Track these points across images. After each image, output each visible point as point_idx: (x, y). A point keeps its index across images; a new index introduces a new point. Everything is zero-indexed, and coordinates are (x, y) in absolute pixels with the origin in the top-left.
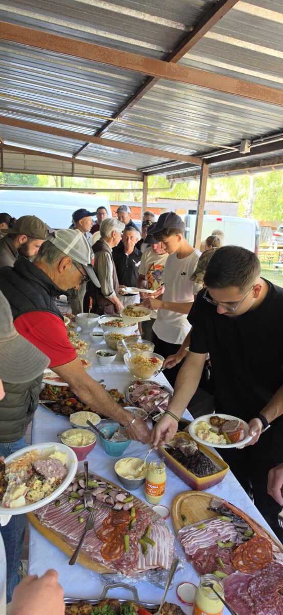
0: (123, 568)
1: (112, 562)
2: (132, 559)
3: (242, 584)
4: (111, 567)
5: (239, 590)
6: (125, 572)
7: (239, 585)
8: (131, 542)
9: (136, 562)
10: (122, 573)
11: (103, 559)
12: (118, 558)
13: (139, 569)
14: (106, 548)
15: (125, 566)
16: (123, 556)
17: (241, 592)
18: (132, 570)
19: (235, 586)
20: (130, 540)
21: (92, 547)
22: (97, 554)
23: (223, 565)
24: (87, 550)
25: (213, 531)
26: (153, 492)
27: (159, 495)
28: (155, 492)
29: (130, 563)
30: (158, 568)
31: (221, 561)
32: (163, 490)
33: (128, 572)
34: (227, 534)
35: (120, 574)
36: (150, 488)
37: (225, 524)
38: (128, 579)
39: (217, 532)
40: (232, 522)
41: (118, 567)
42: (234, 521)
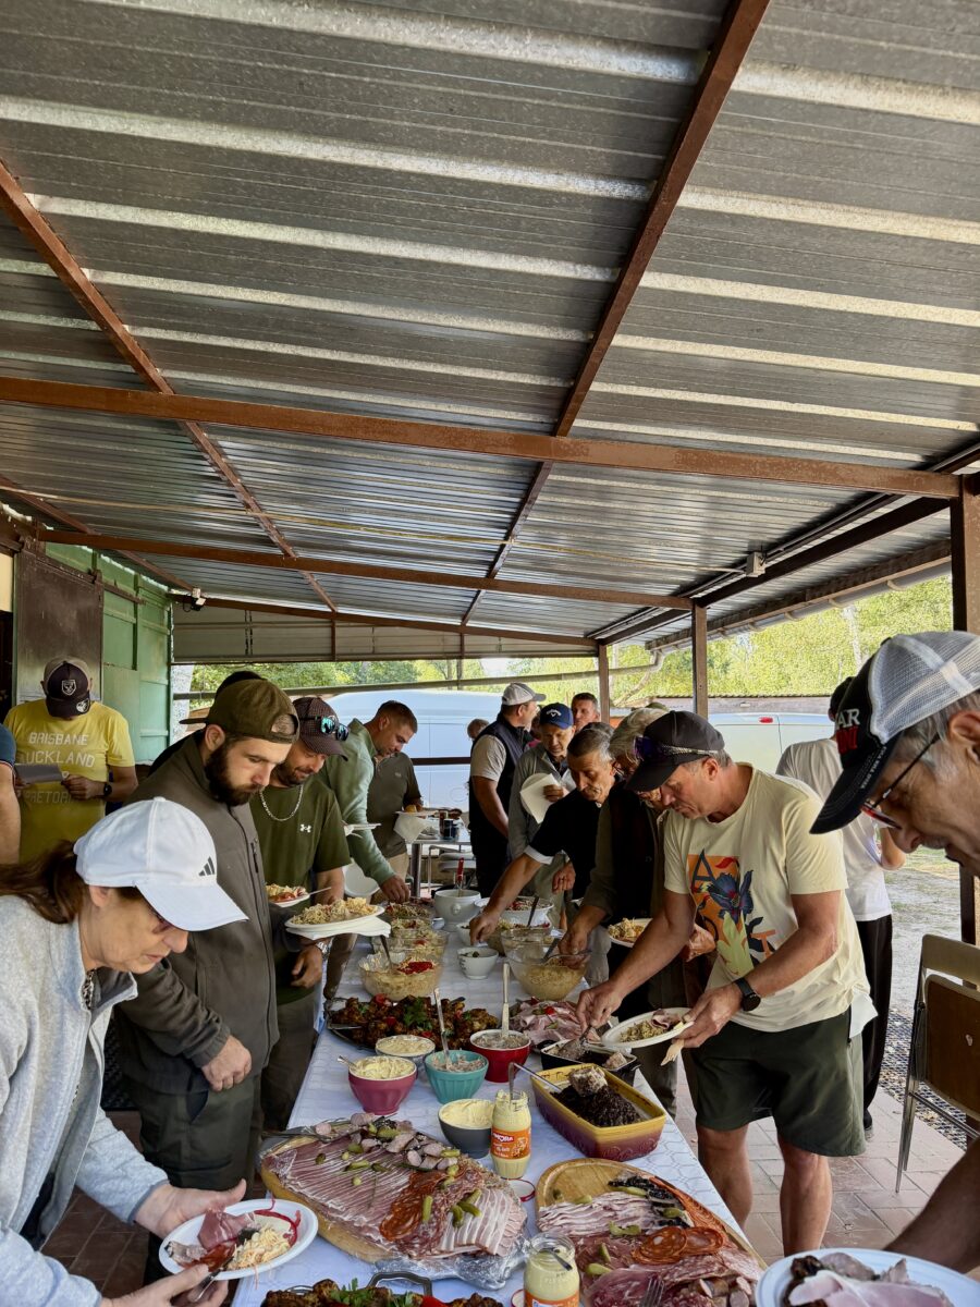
0: (413, 1248)
1: (397, 1242)
2: (432, 1233)
3: (635, 1283)
4: (393, 1250)
5: (628, 1292)
6: (415, 1254)
7: (630, 1285)
8: (435, 1208)
9: (438, 1239)
10: (410, 1256)
11: (380, 1237)
12: (408, 1234)
13: (442, 1252)
14: (391, 1221)
15: (417, 1246)
16: (415, 1231)
17: (630, 1295)
18: (428, 1253)
19: (621, 1286)
20: (434, 1204)
21: (365, 1219)
22: (371, 1230)
23: (609, 1258)
24: (356, 1224)
25: (605, 1208)
26: (504, 1150)
27: (516, 1157)
28: (508, 1149)
29: (427, 1241)
30: (478, 1251)
31: (606, 1252)
32: (524, 1146)
33: (421, 1255)
34: (632, 1214)
35: (406, 1259)
36: (498, 1141)
37: (631, 1198)
38: (421, 1268)
39: (611, 1210)
40: (646, 1197)
41: (405, 1246)
42: (651, 1194)
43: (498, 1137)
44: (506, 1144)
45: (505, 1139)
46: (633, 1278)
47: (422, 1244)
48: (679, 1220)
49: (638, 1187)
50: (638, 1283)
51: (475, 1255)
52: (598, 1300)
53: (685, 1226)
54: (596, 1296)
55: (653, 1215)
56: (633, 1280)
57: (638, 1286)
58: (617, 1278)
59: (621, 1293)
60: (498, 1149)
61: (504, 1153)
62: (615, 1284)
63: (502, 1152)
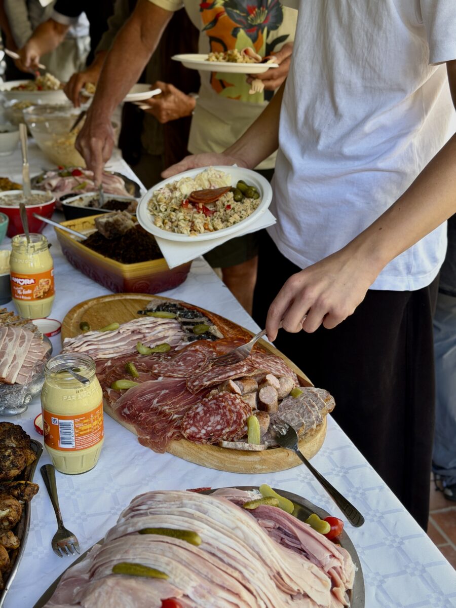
3: (163, 392)
5: (155, 401)
7: (158, 394)
17: (158, 402)
19: (149, 396)
23: (137, 373)
25: (133, 332)
26: (25, 292)
27: (39, 298)
28: (29, 292)
31: (133, 368)
32: (47, 287)
34: (160, 335)
36: (19, 285)
37: (160, 321)
39: (140, 333)
40: (176, 319)
42: (180, 316)
43: (18, 281)
44: (26, 287)
45: (26, 282)
46: (162, 387)
48: (208, 334)
49: (168, 311)
50: (167, 391)
52: (126, 410)
53: (214, 338)
54: (123, 407)
55: (182, 333)
56: (161, 389)
57: (167, 394)
58: (145, 390)
59: (150, 401)
60: (19, 292)
61: (27, 295)
62: (144, 395)
63: (22, 295)
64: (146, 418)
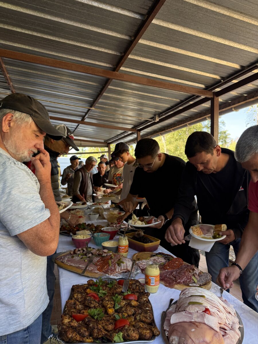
0: (109, 272)
1: (103, 272)
2: (113, 268)
3: (169, 273)
5: (168, 275)
10: (108, 274)
11: (98, 271)
12: (106, 269)
14: (100, 268)
16: (109, 268)
18: (113, 273)
19: (166, 274)
20: (112, 262)
28: (123, 250)
29: (112, 270)
30: (126, 271)
32: (127, 249)
33: (111, 274)
35: (107, 275)
36: (120, 249)
37: (159, 257)
38: (112, 277)
40: (163, 257)
41: (106, 272)
43: (121, 247)
44: (123, 249)
45: (123, 248)
46: (168, 272)
47: (111, 271)
51: (126, 272)
55: (165, 260)
56: (168, 273)
59: (166, 275)
61: (123, 252)
62: (164, 274)
63: (122, 251)
64: (167, 279)
